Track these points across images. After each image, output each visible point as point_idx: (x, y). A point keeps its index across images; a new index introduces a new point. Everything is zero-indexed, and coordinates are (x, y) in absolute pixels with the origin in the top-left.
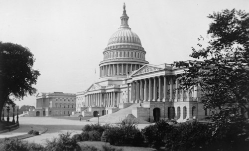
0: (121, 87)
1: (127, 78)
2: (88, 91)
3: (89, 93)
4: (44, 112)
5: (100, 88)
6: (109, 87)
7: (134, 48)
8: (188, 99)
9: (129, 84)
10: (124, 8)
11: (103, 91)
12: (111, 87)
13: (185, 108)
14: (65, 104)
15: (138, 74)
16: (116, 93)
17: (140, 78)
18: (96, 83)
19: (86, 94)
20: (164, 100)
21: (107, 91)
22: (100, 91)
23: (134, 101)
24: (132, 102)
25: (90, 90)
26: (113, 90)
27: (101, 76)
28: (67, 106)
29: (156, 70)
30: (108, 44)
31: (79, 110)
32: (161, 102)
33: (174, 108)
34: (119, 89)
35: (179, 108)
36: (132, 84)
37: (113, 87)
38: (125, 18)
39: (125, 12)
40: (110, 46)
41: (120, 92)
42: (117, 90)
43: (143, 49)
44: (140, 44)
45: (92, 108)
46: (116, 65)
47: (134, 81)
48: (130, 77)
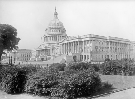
0: (55, 46)
1: (59, 42)
2: (38, 48)
3: (39, 49)
4: (15, 59)
5: (45, 47)
6: (49, 47)
7: (60, 28)
8: (89, 52)
9: (60, 45)
10: (56, 9)
11: (46, 49)
12: (50, 46)
13: (88, 55)
14: (26, 55)
15: (65, 40)
16: (53, 49)
17: (66, 42)
18: (42, 45)
19: (37, 50)
20: (78, 52)
21: (48, 48)
22: (45, 49)
23: (63, 53)
24: (62, 53)
25: (39, 48)
26: (51, 48)
27: (45, 41)
28: (27, 56)
29: (74, 38)
30: (48, 26)
31: (34, 58)
32: (77, 53)
33: (82, 56)
34: (54, 47)
35: (85, 56)
36: (62, 45)
37: (51, 46)
38: (56, 14)
39: (56, 11)
40: (49, 27)
41: (54, 49)
42: (53, 48)
43: (65, 29)
44: (63, 26)
45: (41, 56)
46: (52, 36)
47: (63, 44)
48: (61, 42)
